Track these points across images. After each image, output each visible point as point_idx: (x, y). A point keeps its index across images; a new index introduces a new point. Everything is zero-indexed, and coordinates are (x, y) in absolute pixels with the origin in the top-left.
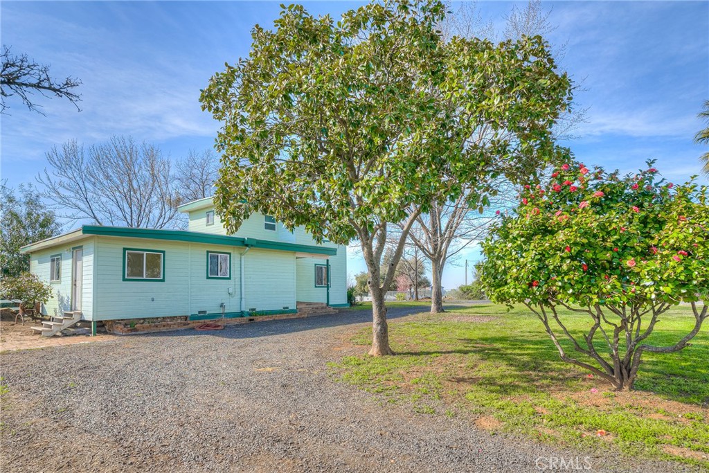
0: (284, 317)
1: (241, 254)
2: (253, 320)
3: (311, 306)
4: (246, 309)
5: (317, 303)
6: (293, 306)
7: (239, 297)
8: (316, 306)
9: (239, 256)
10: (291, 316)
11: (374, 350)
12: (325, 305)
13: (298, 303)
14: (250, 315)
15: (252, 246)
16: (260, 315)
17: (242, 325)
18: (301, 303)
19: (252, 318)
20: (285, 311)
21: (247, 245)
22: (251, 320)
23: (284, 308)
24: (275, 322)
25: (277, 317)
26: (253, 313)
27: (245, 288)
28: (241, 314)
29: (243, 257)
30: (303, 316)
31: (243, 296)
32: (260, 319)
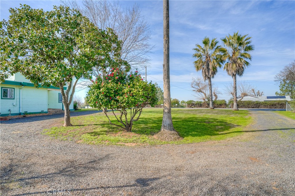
0: (41, 115)
1: (20, 89)
2: (25, 116)
3: (55, 110)
4: (22, 111)
5: (58, 109)
6: (46, 110)
7: (19, 106)
8: (57, 110)
9: (19, 89)
10: (44, 114)
11: (65, 125)
12: (61, 110)
13: (48, 109)
14: (24, 114)
15: (25, 85)
16: (29, 114)
17: (19, 118)
18: (50, 109)
19: (25, 115)
20: (42, 112)
21: (23, 85)
22: (24, 116)
23: (42, 111)
24: (36, 116)
25: (38, 115)
26: (26, 113)
27: (22, 103)
28: (20, 114)
29: (21, 90)
30: (50, 114)
31: (21, 106)
32: (29, 116)
